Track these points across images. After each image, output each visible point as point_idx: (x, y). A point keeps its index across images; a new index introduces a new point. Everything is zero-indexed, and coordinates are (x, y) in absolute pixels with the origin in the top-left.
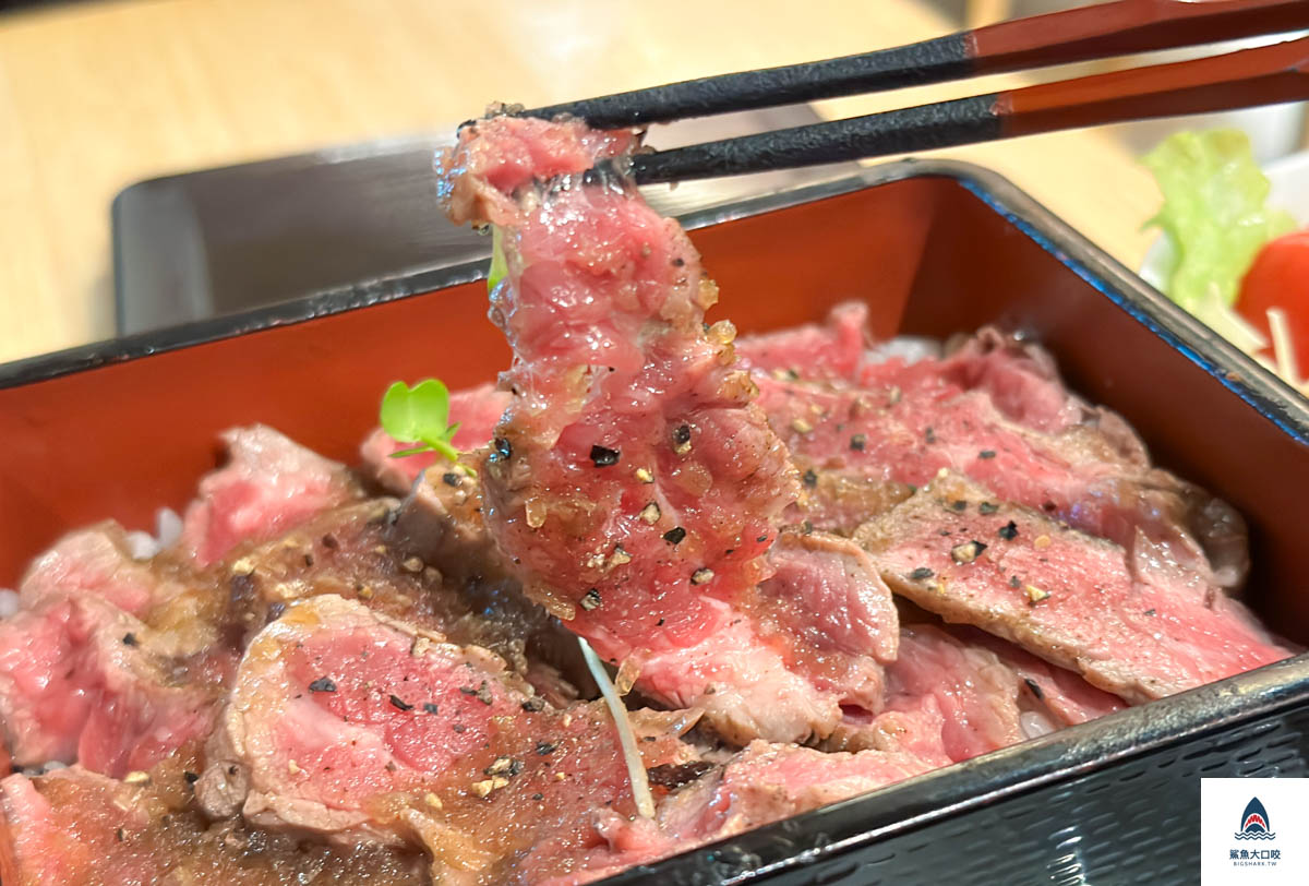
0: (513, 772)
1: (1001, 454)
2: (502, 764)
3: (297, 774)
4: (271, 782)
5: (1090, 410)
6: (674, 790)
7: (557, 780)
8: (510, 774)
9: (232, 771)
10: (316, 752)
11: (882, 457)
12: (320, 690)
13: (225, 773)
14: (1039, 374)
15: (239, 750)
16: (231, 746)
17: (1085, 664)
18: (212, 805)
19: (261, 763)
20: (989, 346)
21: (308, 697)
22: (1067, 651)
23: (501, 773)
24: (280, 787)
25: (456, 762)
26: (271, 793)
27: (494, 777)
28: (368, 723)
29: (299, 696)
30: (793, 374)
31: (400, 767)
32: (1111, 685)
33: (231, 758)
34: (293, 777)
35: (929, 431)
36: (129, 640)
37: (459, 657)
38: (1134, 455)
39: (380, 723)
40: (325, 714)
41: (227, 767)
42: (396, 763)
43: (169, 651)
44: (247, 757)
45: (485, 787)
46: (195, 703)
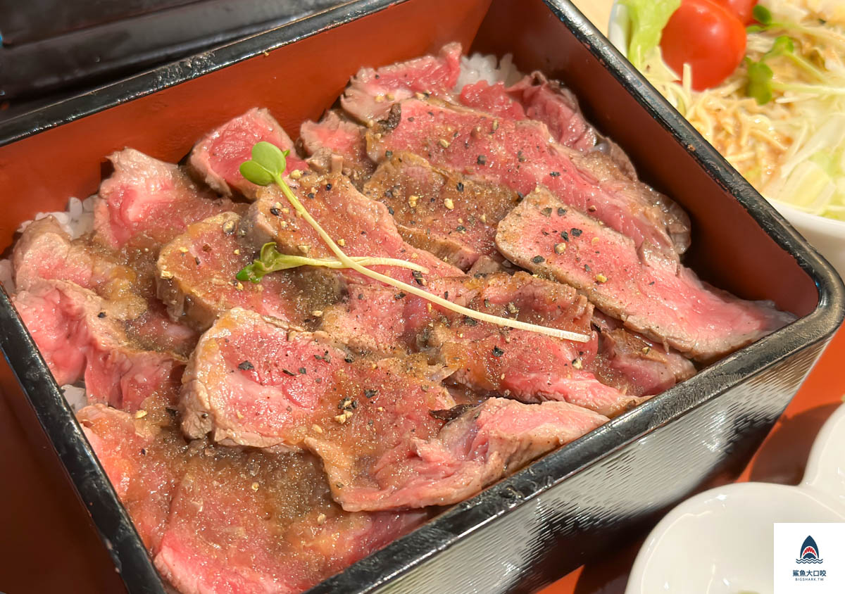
0: (354, 406)
1: (563, 174)
2: (347, 403)
3: (242, 419)
4: (228, 423)
5: (601, 137)
6: (449, 423)
7: (379, 411)
8: (353, 407)
9: (203, 417)
10: (249, 405)
11: (495, 170)
12: (244, 368)
13: (199, 418)
14: (569, 106)
15: (207, 405)
16: (202, 403)
17: (623, 317)
18: (192, 433)
19: (221, 413)
20: (536, 82)
21: (238, 372)
22: (615, 310)
23: (348, 408)
24: (234, 426)
25: (321, 401)
26: (229, 430)
27: (345, 411)
28: (272, 383)
29: (233, 371)
30: (427, 95)
31: (294, 407)
32: (638, 329)
33: (201, 410)
34: (241, 421)
35: (520, 153)
36: (101, 315)
37: (311, 338)
38: (630, 173)
39: (278, 384)
40: (250, 382)
41: (200, 414)
42: (292, 407)
43: (123, 316)
44: (212, 409)
45: (342, 418)
46: (158, 361)
